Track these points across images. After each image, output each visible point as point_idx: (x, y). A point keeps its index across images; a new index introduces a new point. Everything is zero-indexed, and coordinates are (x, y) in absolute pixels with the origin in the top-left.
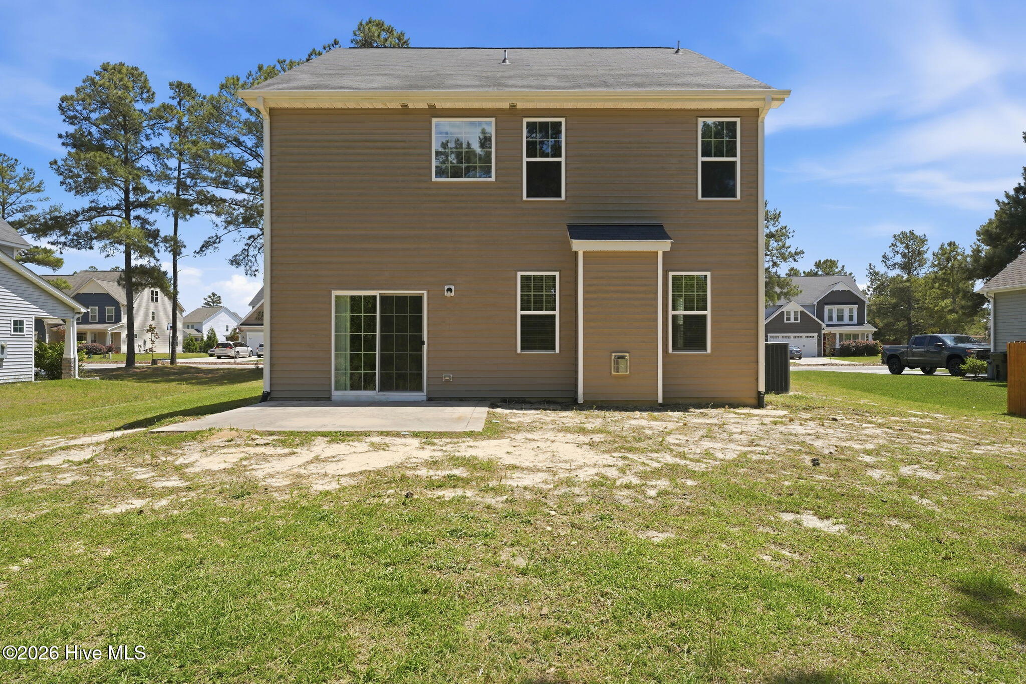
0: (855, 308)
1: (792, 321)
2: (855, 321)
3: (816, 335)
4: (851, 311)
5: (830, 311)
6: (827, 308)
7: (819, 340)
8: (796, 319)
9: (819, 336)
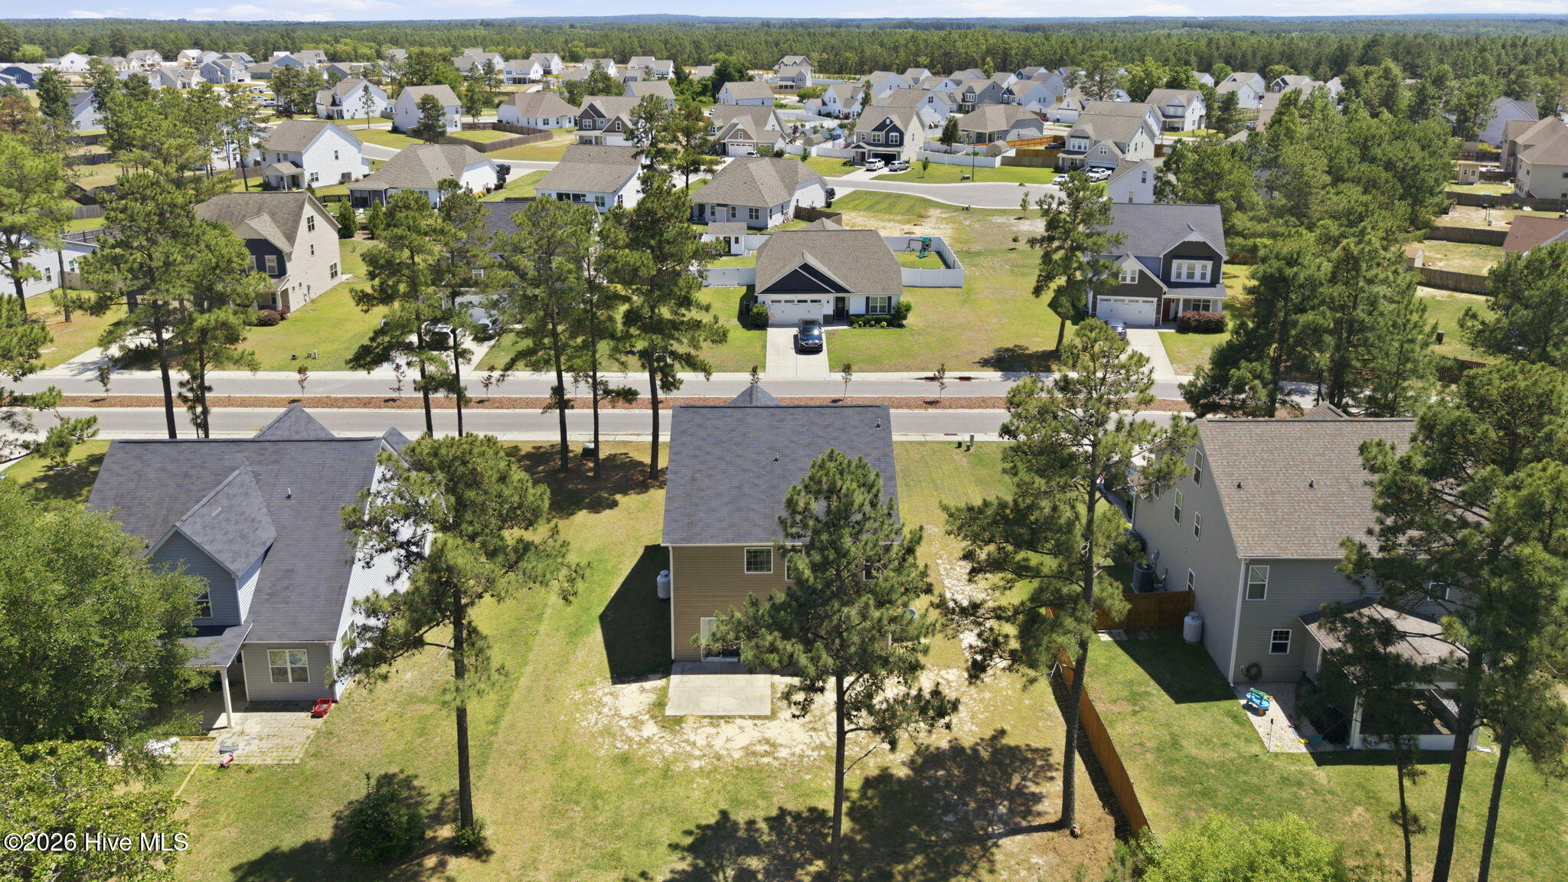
0: (1209, 264)
1: (1128, 281)
2: (1208, 280)
3: (1155, 300)
4: (1204, 267)
5: (1179, 267)
6: (1175, 263)
7: (1159, 305)
8: (1133, 279)
9: (1159, 301)
